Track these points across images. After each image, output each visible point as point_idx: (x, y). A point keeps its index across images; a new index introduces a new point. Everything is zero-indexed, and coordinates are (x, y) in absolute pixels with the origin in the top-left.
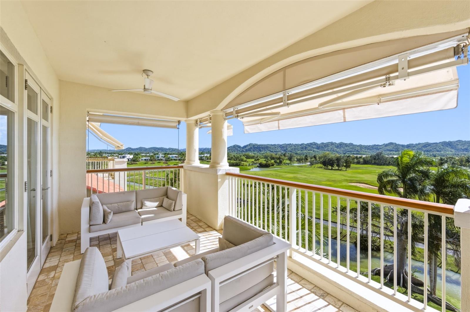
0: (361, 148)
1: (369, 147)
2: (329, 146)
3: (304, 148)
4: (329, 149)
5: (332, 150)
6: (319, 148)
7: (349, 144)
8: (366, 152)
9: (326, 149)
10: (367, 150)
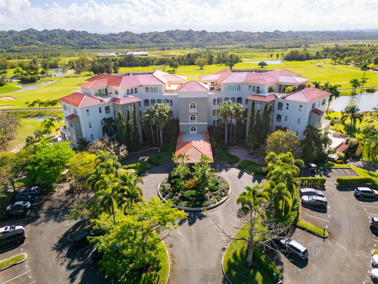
0: (98, 40)
1: (106, 37)
2: (57, 35)
3: (20, 39)
4: (59, 41)
5: (64, 42)
6: (43, 40)
7: (83, 32)
8: (105, 44)
9: (54, 40)
10: (105, 41)
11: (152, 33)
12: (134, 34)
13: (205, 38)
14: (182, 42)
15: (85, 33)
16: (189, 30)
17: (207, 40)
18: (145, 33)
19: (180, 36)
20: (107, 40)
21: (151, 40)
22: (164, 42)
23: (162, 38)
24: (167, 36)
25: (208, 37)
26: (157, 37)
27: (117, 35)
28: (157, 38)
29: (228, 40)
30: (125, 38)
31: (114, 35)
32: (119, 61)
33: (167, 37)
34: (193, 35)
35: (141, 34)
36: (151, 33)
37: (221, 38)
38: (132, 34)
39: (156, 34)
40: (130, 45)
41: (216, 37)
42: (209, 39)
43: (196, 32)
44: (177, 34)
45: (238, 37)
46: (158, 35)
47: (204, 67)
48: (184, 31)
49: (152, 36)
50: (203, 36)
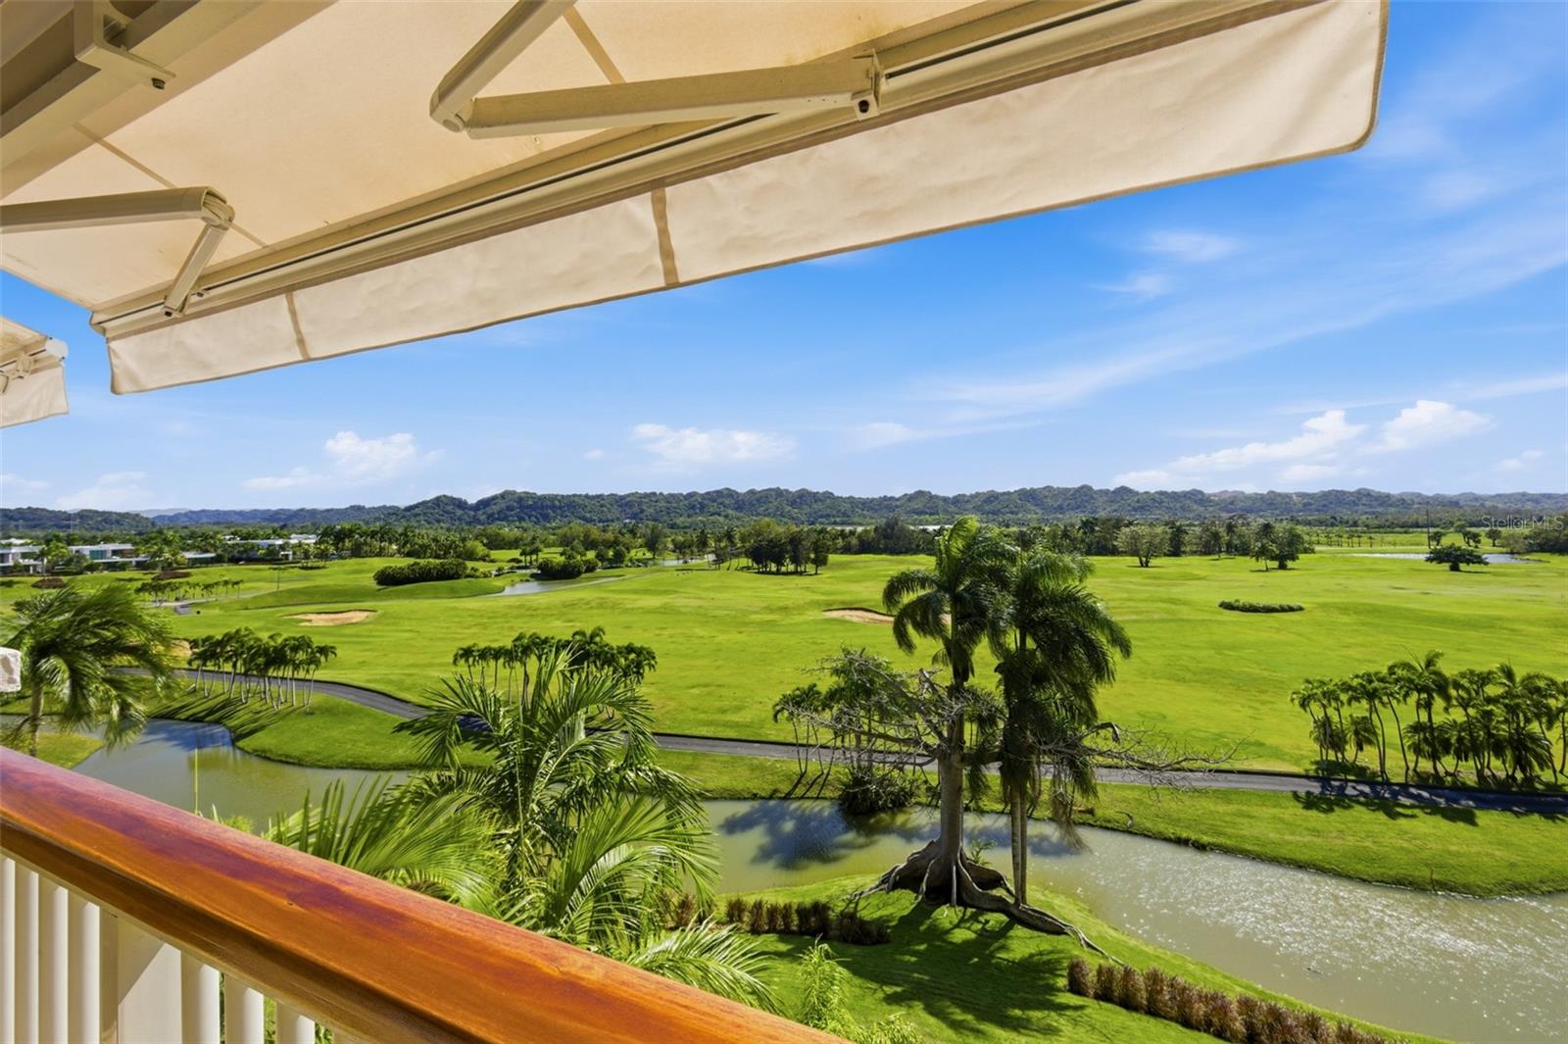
0: (852, 507)
2: (770, 500)
3: (698, 506)
4: (770, 511)
5: (779, 513)
6: (743, 507)
8: (864, 517)
9: (762, 509)
10: (868, 511)
12: (937, 497)
15: (829, 495)
17: (1135, 510)
18: (964, 495)
20: (872, 509)
21: (978, 508)
22: (1012, 513)
25: (1138, 501)
26: (991, 502)
27: (897, 500)
28: (994, 504)
29: (1202, 509)
30: (914, 505)
31: (891, 498)
32: (859, 537)
34: (1092, 498)
35: (955, 497)
36: (977, 495)
37: (1178, 505)
38: (931, 497)
40: (922, 517)
41: (1162, 502)
42: (1141, 507)
43: (1101, 491)
45: (1232, 503)
46: (997, 498)
47: (1153, 562)
48: (1067, 490)
50: (1123, 499)
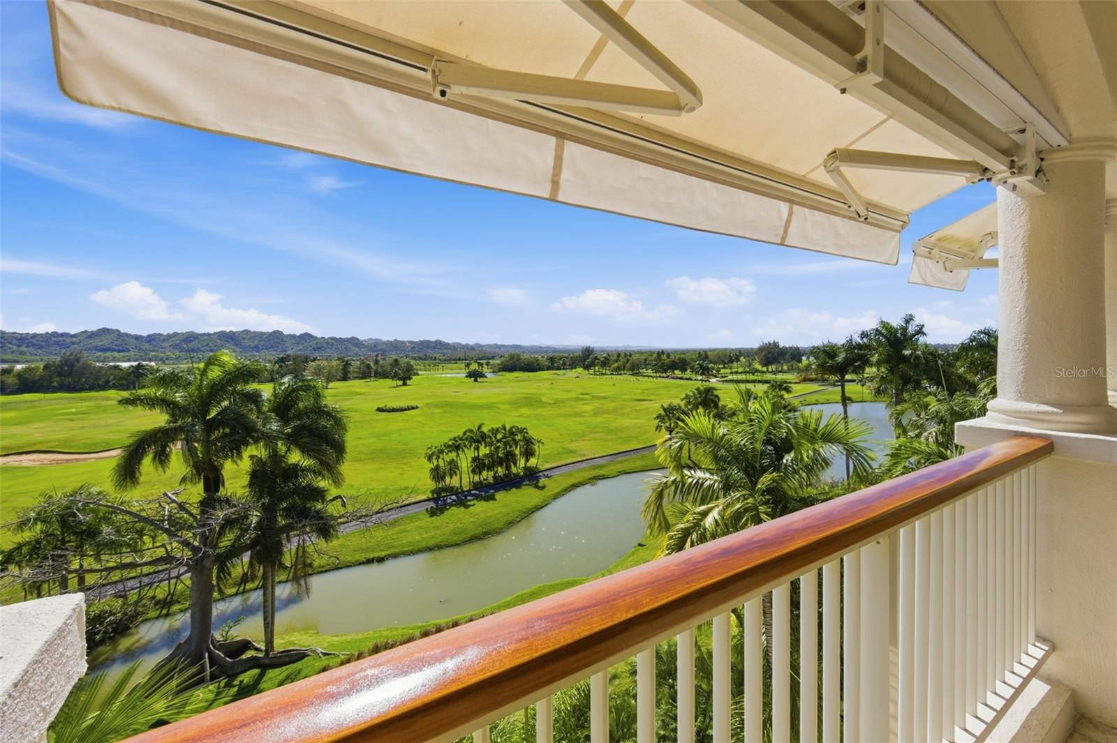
8: (25, 353)
11: (179, 334)
12: (126, 335)
13: (311, 346)
14: (257, 352)
16: (272, 331)
17: (315, 350)
18: (159, 334)
19: (253, 342)
20: (36, 346)
21: (175, 347)
23: (205, 344)
24: (220, 340)
25: (317, 343)
26: (191, 341)
28: (193, 343)
29: (357, 349)
30: (97, 342)
31: (65, 335)
32: (20, 375)
33: (218, 341)
34: (283, 340)
35: (149, 336)
36: (174, 334)
37: (343, 347)
39: (192, 336)
40: (110, 354)
41: (333, 344)
42: (319, 348)
43: (290, 335)
44: (244, 338)
45: (375, 346)
49: (180, 339)
50: (306, 342)
